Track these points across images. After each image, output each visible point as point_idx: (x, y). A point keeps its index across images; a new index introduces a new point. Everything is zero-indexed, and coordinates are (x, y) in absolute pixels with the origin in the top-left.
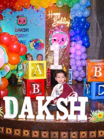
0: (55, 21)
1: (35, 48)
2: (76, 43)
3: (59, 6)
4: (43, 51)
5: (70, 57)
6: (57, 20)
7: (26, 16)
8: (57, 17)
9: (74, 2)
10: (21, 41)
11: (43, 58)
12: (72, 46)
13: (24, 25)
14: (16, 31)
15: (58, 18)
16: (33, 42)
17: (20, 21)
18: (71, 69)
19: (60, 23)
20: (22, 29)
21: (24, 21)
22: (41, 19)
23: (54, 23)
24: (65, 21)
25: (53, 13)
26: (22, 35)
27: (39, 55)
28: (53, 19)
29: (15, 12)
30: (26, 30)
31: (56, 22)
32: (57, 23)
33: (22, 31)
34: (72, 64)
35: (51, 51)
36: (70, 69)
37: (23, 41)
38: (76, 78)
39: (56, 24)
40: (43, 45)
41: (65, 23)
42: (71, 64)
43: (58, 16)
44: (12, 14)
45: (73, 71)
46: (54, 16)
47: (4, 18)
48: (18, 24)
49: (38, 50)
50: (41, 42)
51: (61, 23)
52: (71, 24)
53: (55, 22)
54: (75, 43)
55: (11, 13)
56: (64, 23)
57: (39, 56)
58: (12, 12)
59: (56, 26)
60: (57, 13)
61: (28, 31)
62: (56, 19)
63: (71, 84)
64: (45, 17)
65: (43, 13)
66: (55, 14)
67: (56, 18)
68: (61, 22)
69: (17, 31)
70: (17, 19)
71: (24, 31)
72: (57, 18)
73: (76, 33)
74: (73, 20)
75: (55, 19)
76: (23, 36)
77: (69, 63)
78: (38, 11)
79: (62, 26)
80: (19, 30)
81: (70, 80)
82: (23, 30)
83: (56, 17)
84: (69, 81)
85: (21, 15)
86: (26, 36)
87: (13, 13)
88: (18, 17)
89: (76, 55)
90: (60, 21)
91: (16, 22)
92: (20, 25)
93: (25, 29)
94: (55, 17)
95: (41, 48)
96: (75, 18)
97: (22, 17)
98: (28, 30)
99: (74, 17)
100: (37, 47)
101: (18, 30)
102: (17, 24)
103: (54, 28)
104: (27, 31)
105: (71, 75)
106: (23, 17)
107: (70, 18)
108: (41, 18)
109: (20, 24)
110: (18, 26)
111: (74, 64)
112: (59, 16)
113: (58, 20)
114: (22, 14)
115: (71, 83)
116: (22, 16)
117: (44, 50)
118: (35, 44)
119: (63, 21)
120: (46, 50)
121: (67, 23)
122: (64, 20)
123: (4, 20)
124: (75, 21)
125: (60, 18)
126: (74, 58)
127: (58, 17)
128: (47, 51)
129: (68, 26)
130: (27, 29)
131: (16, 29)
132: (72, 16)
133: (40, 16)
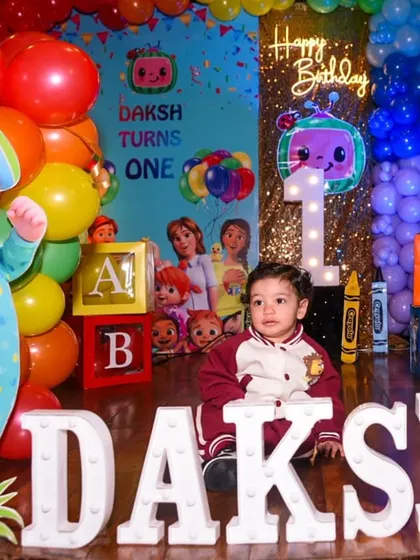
0: (301, 71)
1: (215, 191)
2: (399, 168)
3: (319, 10)
4: (249, 208)
5: (376, 231)
6: (311, 70)
7: (170, 54)
8: (310, 54)
10: (147, 162)
11: (248, 236)
12: (382, 182)
13: (160, 91)
14: (121, 119)
15: (314, 61)
16: (205, 166)
17: (142, 73)
18: (383, 281)
19: (325, 82)
20: (154, 107)
21: (162, 72)
22: (240, 65)
23: (300, 82)
24: (345, 72)
25: (291, 41)
26: (153, 133)
27: (230, 222)
28: (295, 65)
29: (121, 33)
30: (173, 112)
31: (310, 76)
32: (311, 83)
33: (150, 116)
34: (386, 260)
35: (287, 203)
36: (377, 281)
37: (156, 161)
39: (307, 85)
40: (251, 177)
41: (348, 83)
42: (379, 263)
43: (315, 50)
44: (104, 43)
45: (391, 294)
46: (299, 49)
48: (134, 88)
49: (227, 203)
50: (239, 164)
51: (332, 81)
52: (374, 87)
53: (304, 76)
54: (395, 169)
55: (103, 37)
56: (343, 80)
57: (232, 227)
58: (106, 33)
59: (309, 96)
60: (311, 39)
61: (180, 118)
62: (309, 62)
63: (384, 353)
64: (256, 54)
65: (251, 36)
66: (301, 43)
67: (306, 59)
68: (329, 77)
69: (128, 119)
70: (127, 63)
71: (163, 115)
72: (311, 60)
73: (398, 121)
74: (382, 69)
75: (304, 64)
76: (155, 139)
77: (372, 258)
78: (224, 30)
79: (334, 96)
80: (138, 111)
81: (377, 332)
82: (156, 112)
83: (306, 56)
84: (377, 337)
85: (147, 48)
86: (170, 138)
87: (113, 37)
88: (132, 55)
89: (402, 220)
90: (326, 73)
91: (124, 76)
92: (140, 91)
93: (166, 107)
94: (303, 54)
95: (240, 194)
96: (393, 59)
97: (151, 55)
98: (180, 111)
99: (383, 58)
100: (223, 190)
101: (134, 114)
102: (129, 89)
103: (302, 101)
104: (176, 115)
105: (381, 309)
106: (154, 53)
107: (367, 62)
108: (239, 57)
109: (145, 87)
110: (135, 93)
111: (393, 259)
112: (321, 53)
113: (316, 68)
114: (154, 44)
115: (385, 348)
116: (154, 50)
117: (256, 202)
118: (210, 175)
119: (337, 72)
120: (265, 202)
121: (356, 81)
122: (341, 69)
125: (326, 61)
126: (394, 236)
127: (314, 54)
128: (266, 206)
129: (361, 94)
130: (176, 108)
131: (122, 108)
132: (376, 54)
133: (234, 50)
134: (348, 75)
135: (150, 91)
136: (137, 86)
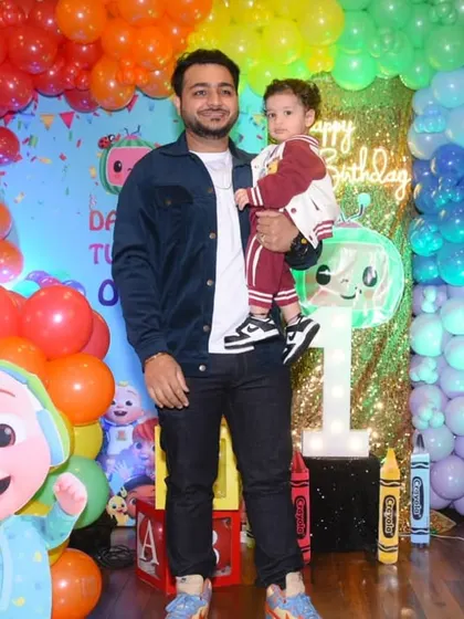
3: (348, 86)
5: (415, 378)
8: (334, 143)
9: (437, 65)
12: (424, 313)
14: (92, 228)
15: (339, 152)
17: (117, 168)
19: (353, 181)
24: (380, 167)
29: (91, 114)
31: (332, 173)
34: (428, 421)
38: (448, 502)
41: (382, 182)
43: (340, 136)
44: (69, 126)
46: (321, 136)
47: (23, 149)
48: (107, 187)
51: (361, 179)
54: (442, 297)
55: (67, 118)
56: (377, 178)
58: (72, 113)
60: (335, 122)
62: (332, 154)
63: (424, 544)
65: (255, 120)
66: (322, 128)
67: (329, 150)
69: (99, 228)
70: (99, 152)
72: (335, 152)
73: (448, 237)
75: (327, 155)
79: (364, 199)
81: (416, 517)
83: (329, 145)
84: (415, 524)
85: (124, 134)
87: (80, 119)
88: (105, 144)
89: (449, 366)
90: (354, 168)
91: (95, 172)
92: (116, 191)
94: (325, 142)
97: (129, 144)
99: (434, 148)
101: (108, 221)
102: (101, 187)
105: (422, 487)
106: (133, 142)
110: (108, 193)
111: (439, 419)
112: (348, 141)
113: (341, 161)
114: (133, 129)
115: (425, 539)
119: (369, 167)
121: (393, 180)
122: (374, 163)
123: (26, 160)
126: (438, 385)
127: (338, 143)
131: (92, 213)
132: (420, 142)
134: (383, 172)
136: (111, 185)
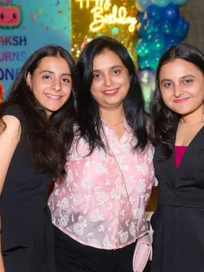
0: (96, 16)
6: (101, 15)
7: (19, 5)
8: (101, 4)
10: (7, 70)
13: (13, 28)
15: (104, 8)
19: (110, 22)
20: (10, 38)
21: (14, 16)
22: (60, 12)
23: (95, 22)
24: (122, 15)
26: (10, 53)
28: (91, 11)
30: (21, 41)
31: (100, 19)
32: (101, 23)
33: (8, 43)
37: (13, 70)
39: (99, 24)
46: (95, 2)
51: (114, 22)
52: (139, 25)
53: (98, 19)
61: (25, 44)
62: (100, 10)
64: (70, 5)
68: (112, 19)
71: (15, 43)
72: (102, 8)
73: (153, 48)
75: (98, 11)
76: (11, 57)
79: (115, 30)
80: (1, 40)
82: (11, 40)
86: (20, 56)
90: (110, 16)
93: (17, 37)
96: (150, 8)
97: (7, 5)
98: (25, 40)
104: (23, 43)
108: (60, 8)
109: (5, 25)
112: (108, 3)
116: (9, 2)
121: (129, 22)
122: (120, 14)
124: (150, 16)
125: (111, 8)
127: (104, 4)
129: (131, 29)
130: (23, 38)
132: (141, 4)
133: (56, 2)
134: (124, 17)
135: (7, 28)
